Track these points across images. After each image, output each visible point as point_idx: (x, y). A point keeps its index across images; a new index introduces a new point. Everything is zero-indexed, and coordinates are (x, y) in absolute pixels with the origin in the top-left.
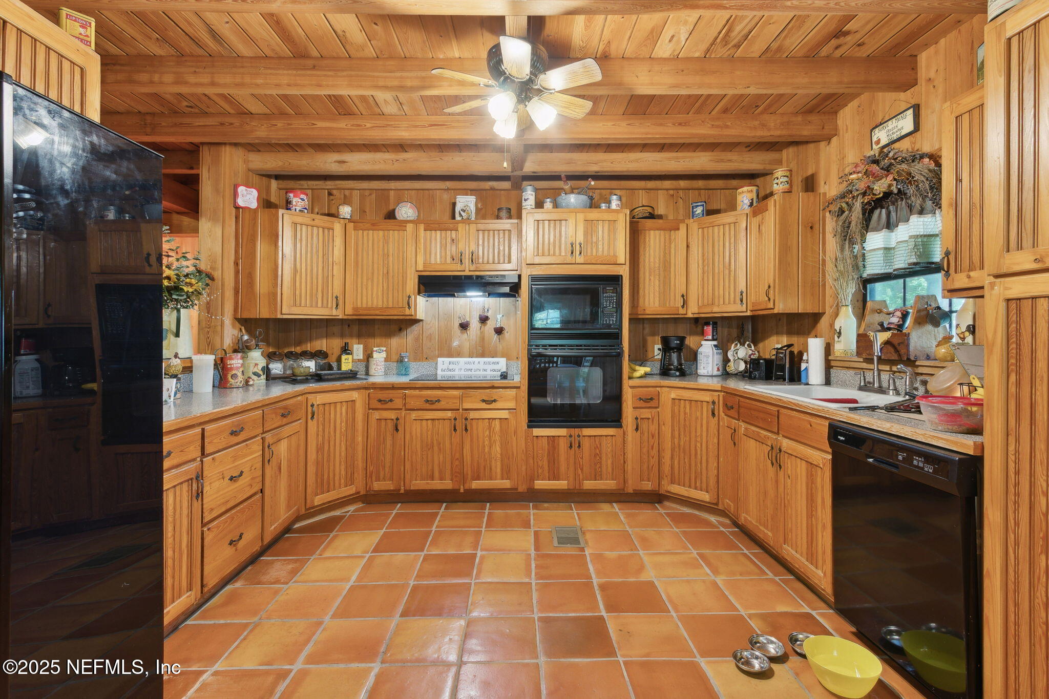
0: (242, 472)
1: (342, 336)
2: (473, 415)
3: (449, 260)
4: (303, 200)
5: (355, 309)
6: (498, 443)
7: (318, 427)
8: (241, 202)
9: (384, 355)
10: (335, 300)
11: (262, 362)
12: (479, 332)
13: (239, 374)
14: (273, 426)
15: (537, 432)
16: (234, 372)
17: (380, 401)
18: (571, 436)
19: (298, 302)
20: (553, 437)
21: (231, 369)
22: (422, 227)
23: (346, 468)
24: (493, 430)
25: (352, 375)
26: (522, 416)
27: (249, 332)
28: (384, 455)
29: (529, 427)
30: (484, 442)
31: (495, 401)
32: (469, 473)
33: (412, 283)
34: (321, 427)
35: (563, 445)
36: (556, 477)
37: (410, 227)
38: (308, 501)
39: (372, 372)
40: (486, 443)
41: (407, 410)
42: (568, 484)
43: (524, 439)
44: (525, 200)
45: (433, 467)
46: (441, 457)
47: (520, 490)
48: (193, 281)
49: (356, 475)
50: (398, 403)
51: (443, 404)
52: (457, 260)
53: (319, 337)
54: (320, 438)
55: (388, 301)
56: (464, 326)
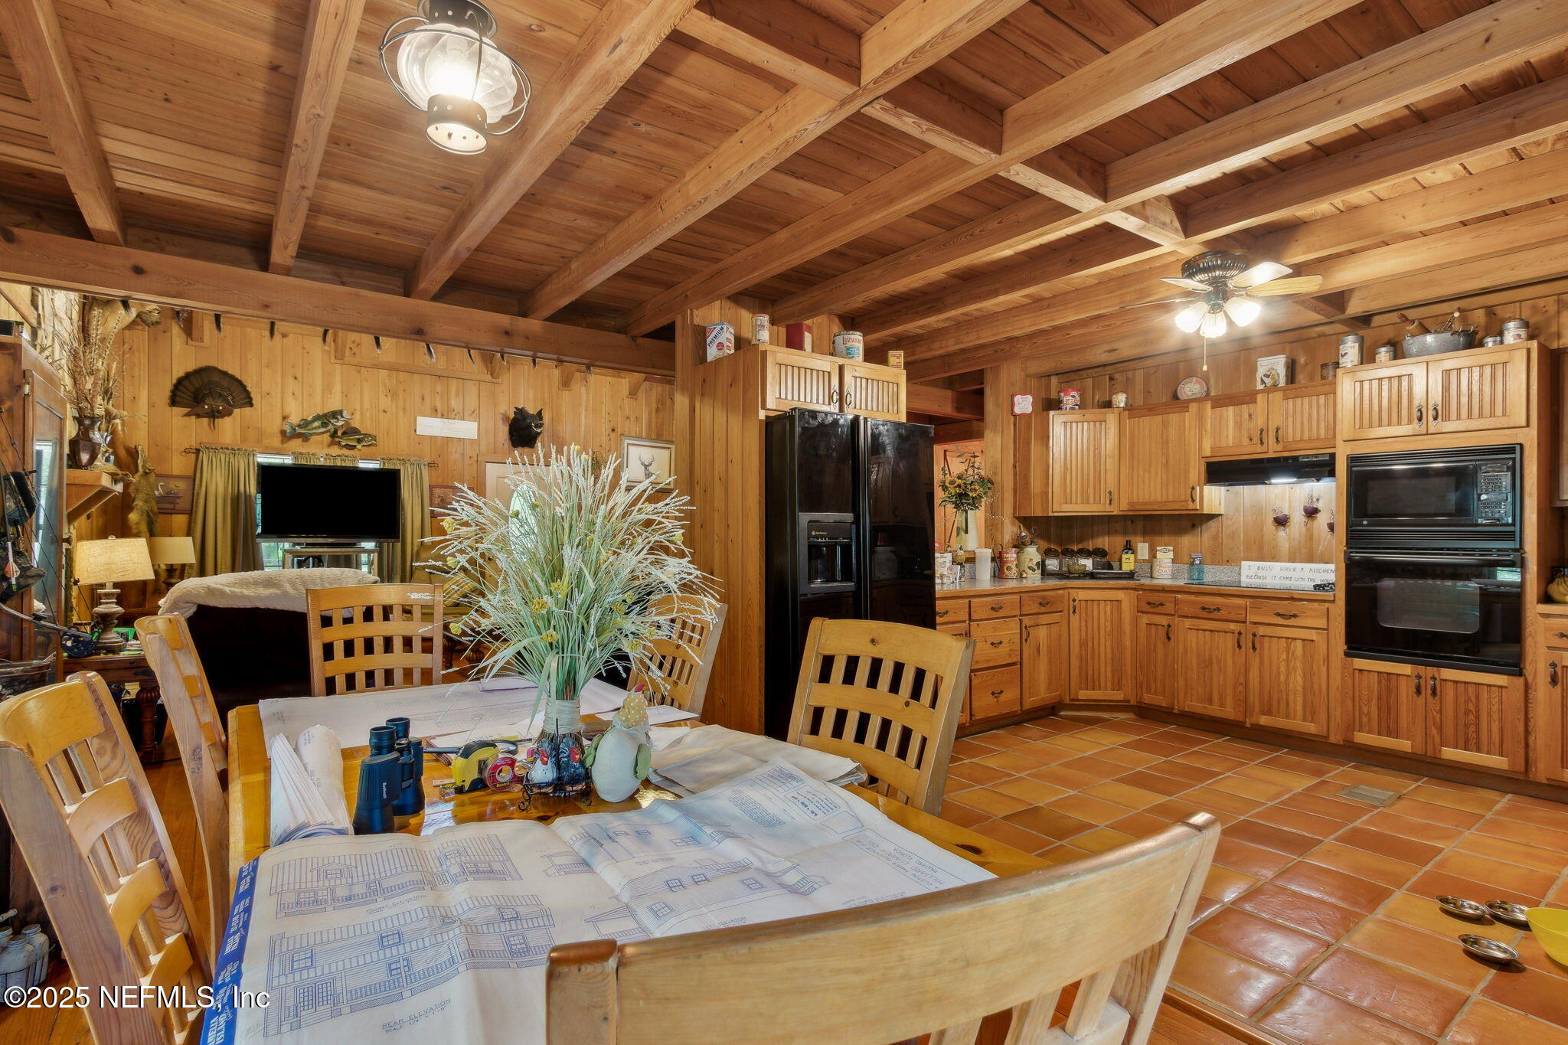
0: (1001, 643)
1: (1125, 533)
2: (1262, 630)
3: (1246, 441)
4: (1073, 397)
5: (1132, 504)
6: (1299, 672)
7: (1080, 622)
8: (1017, 410)
9: (1171, 555)
10: (1108, 495)
11: (1037, 558)
12: (1304, 530)
13: (1013, 567)
14: (1031, 612)
15: (1360, 663)
16: (1009, 565)
17: (1149, 603)
18: (1419, 677)
19: (1069, 500)
20: (1388, 674)
21: (1007, 562)
22: (1209, 405)
23: (1113, 671)
24: (1293, 654)
25: (1130, 575)
26: (1338, 639)
27: (1028, 528)
28: (1155, 666)
29: (1347, 654)
30: (1279, 668)
31: (1295, 616)
32: (1257, 703)
33: (1197, 471)
34: (1084, 623)
35: (1406, 689)
36: (1392, 732)
37: (1193, 406)
38: (1072, 692)
39: (1156, 574)
40: (1283, 669)
41: (1180, 616)
42: (1412, 746)
43: (1340, 672)
44: (1342, 356)
45: (1211, 688)
46: (1222, 678)
47: (1333, 739)
48: (977, 487)
49: (1124, 682)
50: (1169, 607)
51: (1223, 614)
52: (1256, 440)
53: (1102, 534)
54: (1083, 634)
55: (1167, 495)
56: (1281, 522)
